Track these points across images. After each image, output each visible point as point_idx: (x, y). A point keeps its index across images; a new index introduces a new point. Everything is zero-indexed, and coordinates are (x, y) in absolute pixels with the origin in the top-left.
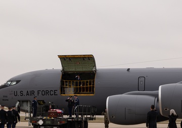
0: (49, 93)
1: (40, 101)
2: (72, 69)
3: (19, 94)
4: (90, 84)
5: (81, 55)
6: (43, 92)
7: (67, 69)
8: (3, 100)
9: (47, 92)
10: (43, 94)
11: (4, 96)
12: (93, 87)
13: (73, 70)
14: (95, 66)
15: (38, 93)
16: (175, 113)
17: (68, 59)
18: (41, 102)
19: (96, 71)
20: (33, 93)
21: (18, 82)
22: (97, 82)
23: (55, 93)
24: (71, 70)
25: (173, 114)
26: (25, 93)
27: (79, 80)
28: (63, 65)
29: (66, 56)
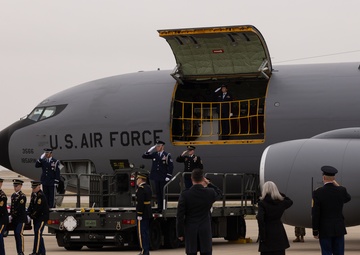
0: (140, 140)
1: (118, 161)
2: (204, 68)
3: (62, 142)
4: (253, 111)
5: (220, 28)
6: (125, 136)
7: (190, 70)
8: (24, 160)
9: (134, 137)
10: (125, 142)
11: (25, 151)
12: (261, 119)
13: (208, 70)
14: (266, 57)
15: (112, 139)
16: (276, 193)
17: (188, 41)
18: (122, 164)
19: (270, 72)
20: (97, 138)
21: (59, 108)
22: (273, 103)
23: (156, 137)
24: (201, 71)
25: (268, 195)
26: (77, 140)
27: (226, 99)
28: (179, 57)
29: (179, 31)
